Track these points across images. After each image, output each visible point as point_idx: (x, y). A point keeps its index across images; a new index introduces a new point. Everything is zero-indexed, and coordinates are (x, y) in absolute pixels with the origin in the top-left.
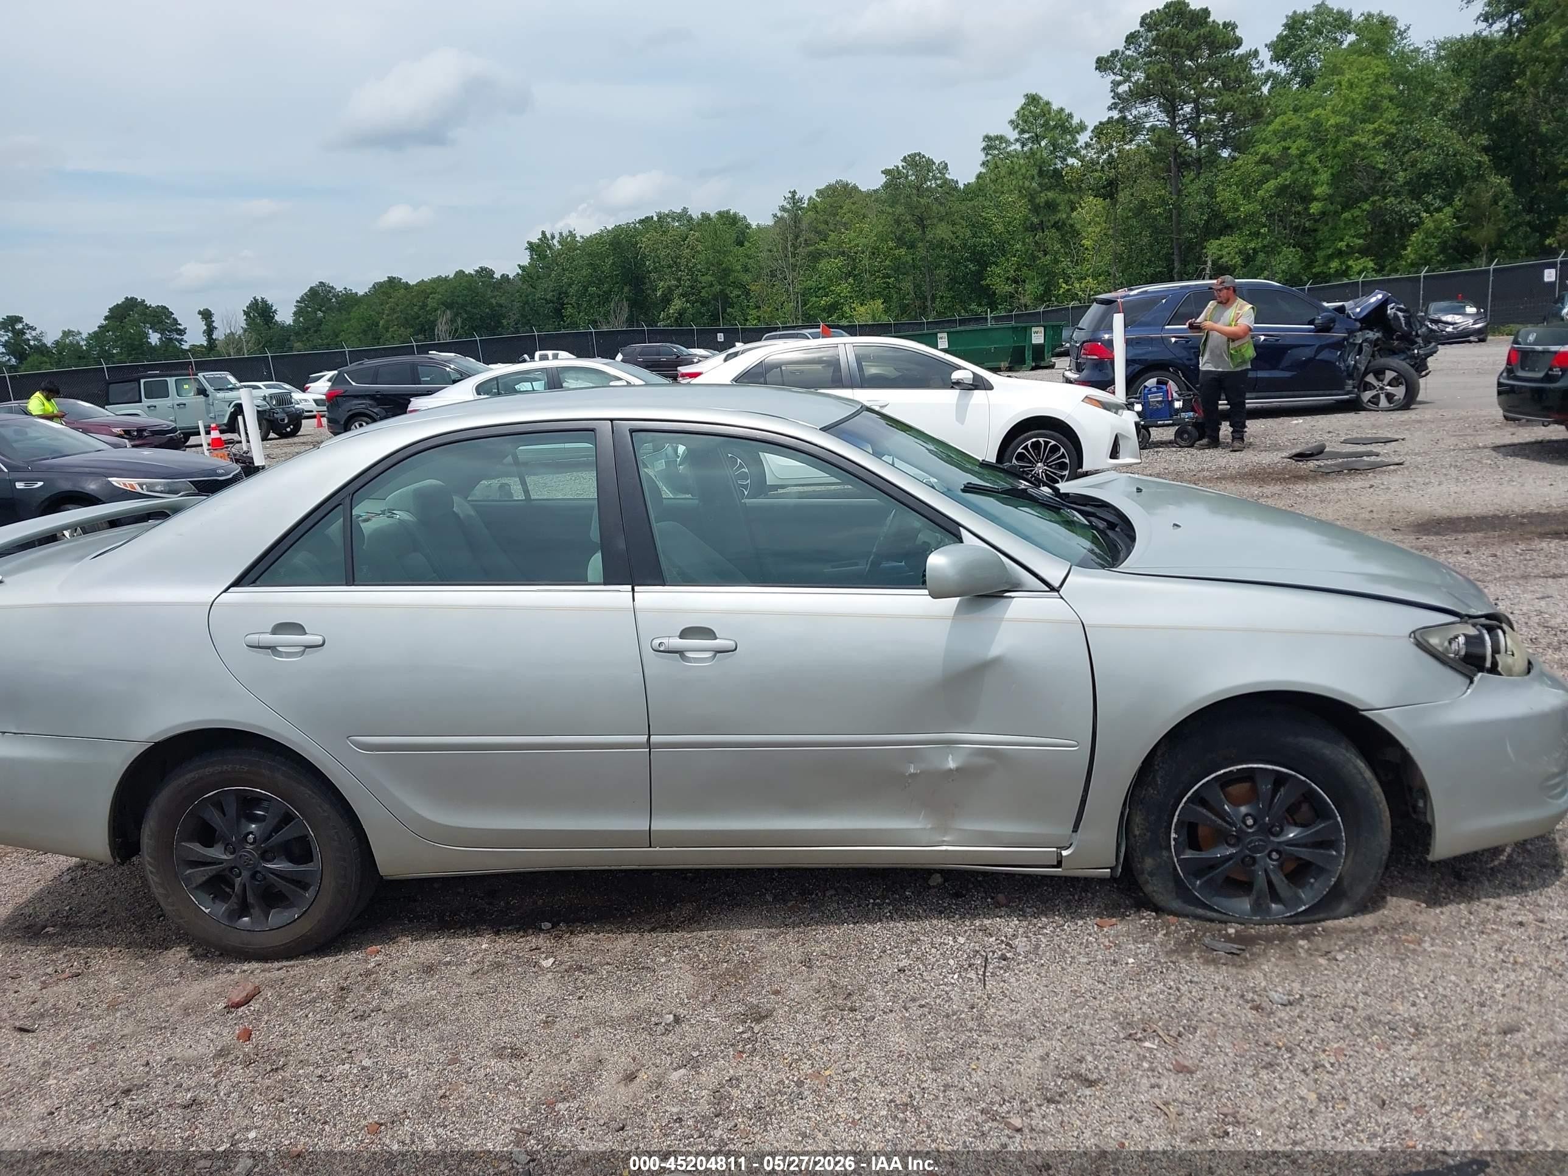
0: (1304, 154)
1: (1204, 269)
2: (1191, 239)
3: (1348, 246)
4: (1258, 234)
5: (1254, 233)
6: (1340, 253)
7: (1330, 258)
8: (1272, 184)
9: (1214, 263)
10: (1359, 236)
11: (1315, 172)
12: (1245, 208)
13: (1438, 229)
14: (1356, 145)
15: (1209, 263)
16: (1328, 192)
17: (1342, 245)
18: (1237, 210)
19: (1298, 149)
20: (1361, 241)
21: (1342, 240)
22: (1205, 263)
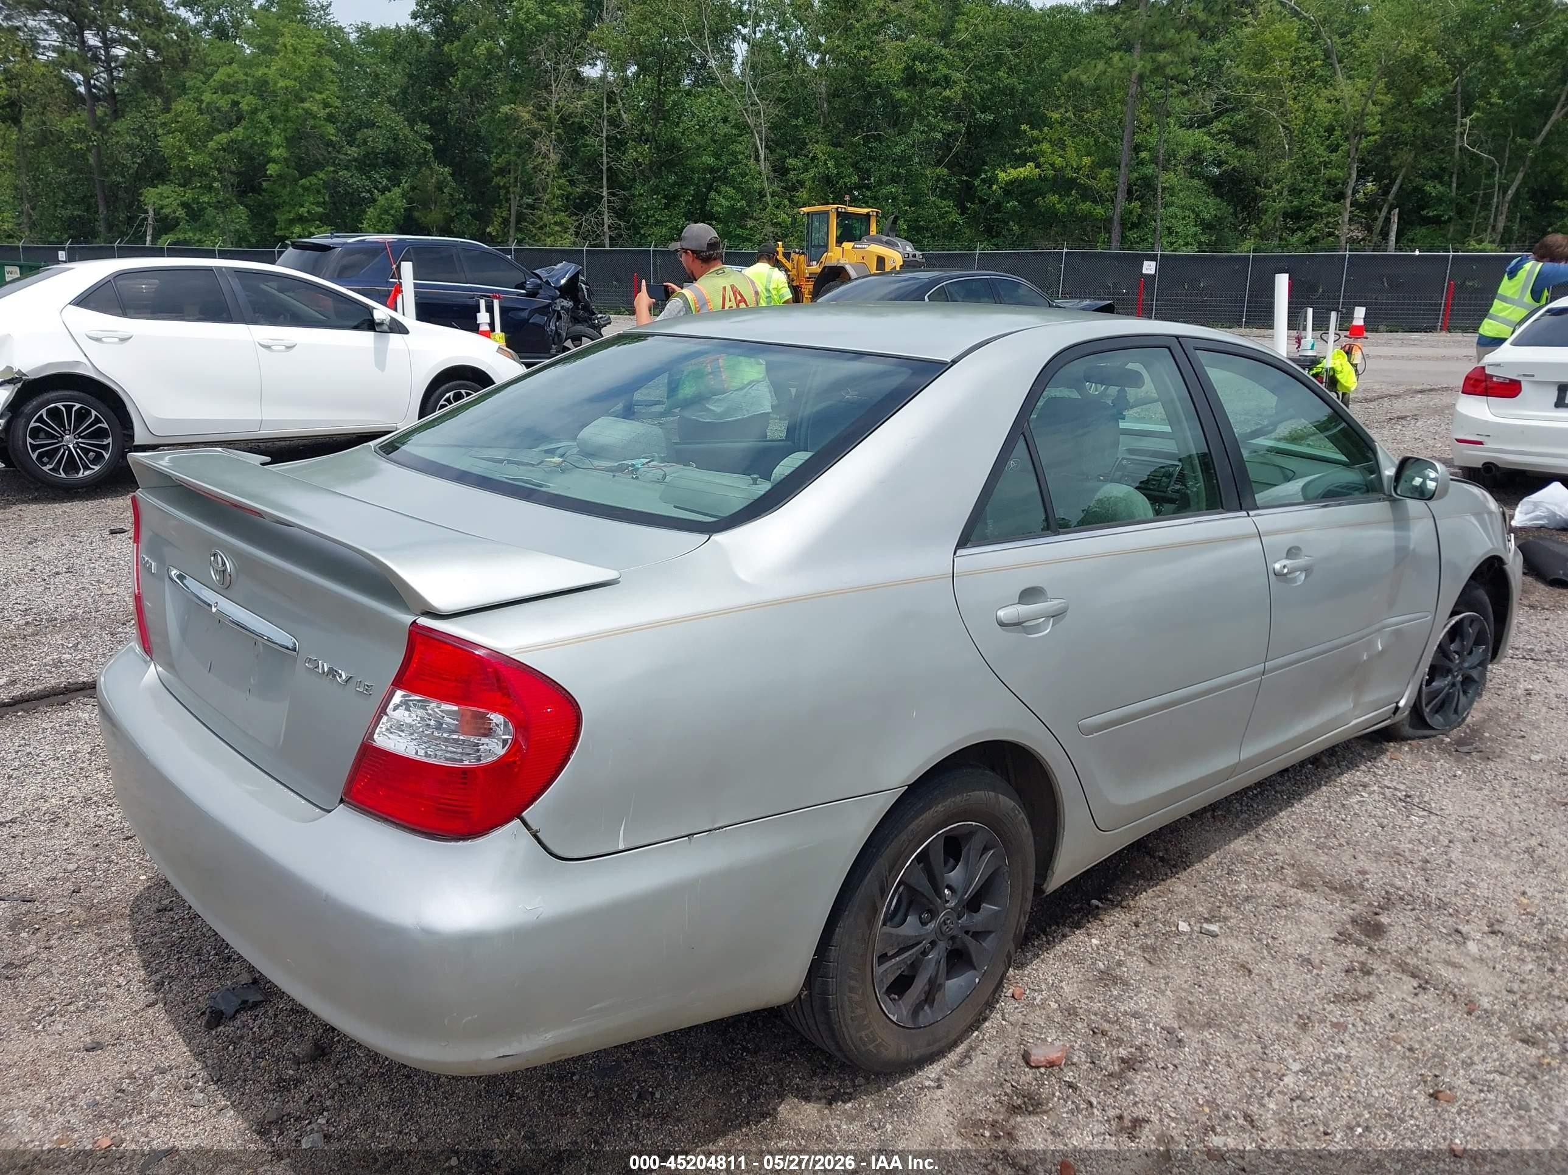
0: (254, 112)
1: (145, 219)
2: (119, 183)
3: (308, 212)
4: (210, 188)
5: (205, 187)
6: (301, 219)
7: (292, 222)
8: (223, 138)
9: (156, 212)
10: (318, 204)
11: (267, 132)
12: (193, 159)
13: (392, 208)
14: (307, 111)
15: (151, 213)
16: (285, 155)
17: (303, 211)
18: (184, 159)
19: (248, 105)
20: (321, 210)
21: (302, 206)
22: (146, 212)
